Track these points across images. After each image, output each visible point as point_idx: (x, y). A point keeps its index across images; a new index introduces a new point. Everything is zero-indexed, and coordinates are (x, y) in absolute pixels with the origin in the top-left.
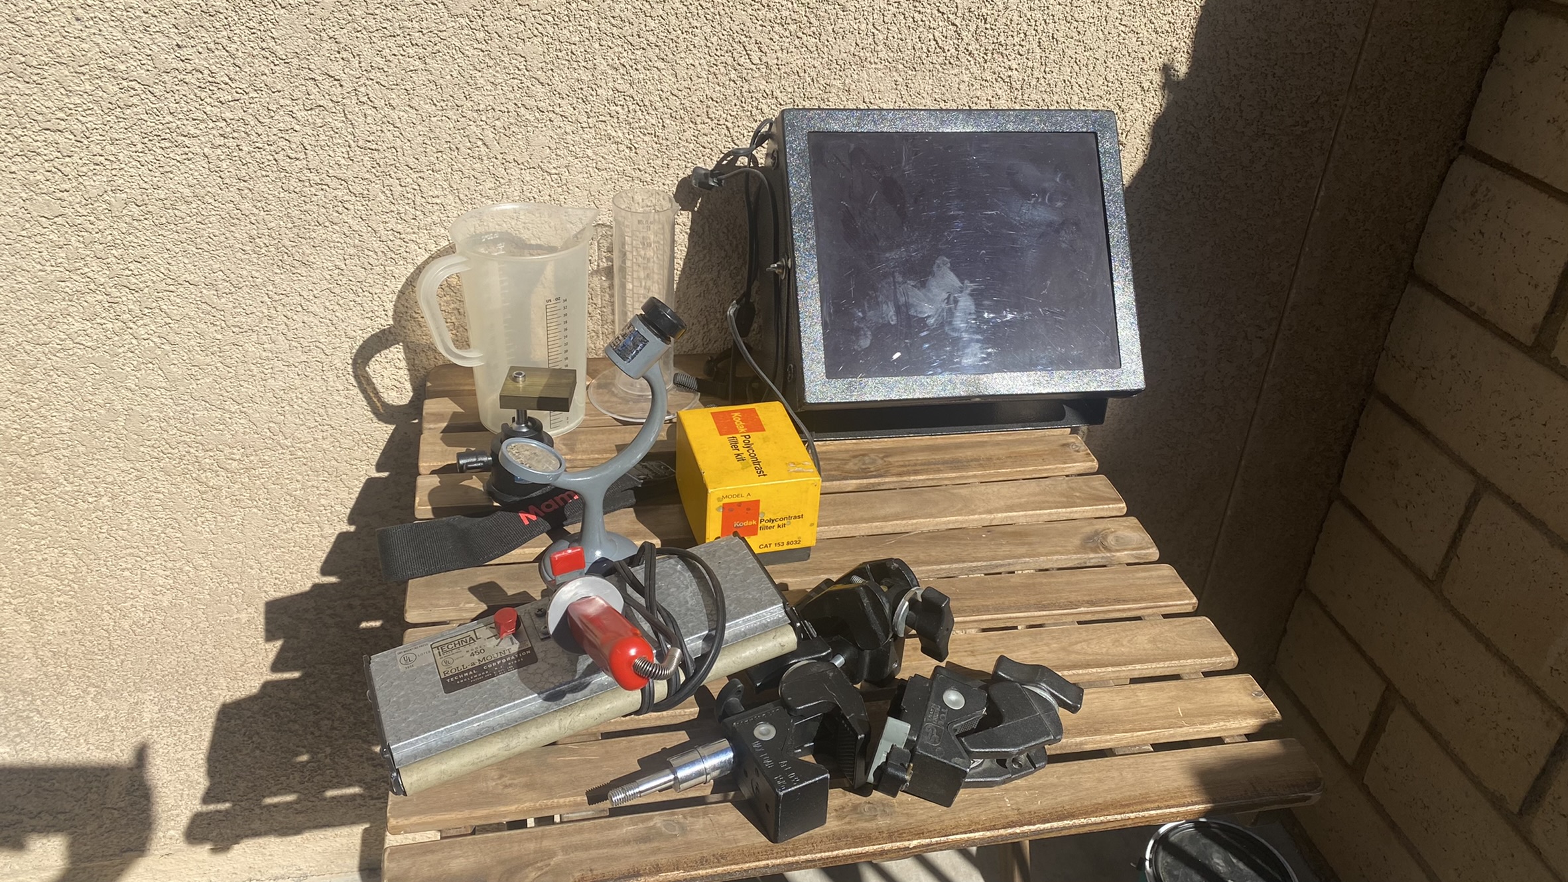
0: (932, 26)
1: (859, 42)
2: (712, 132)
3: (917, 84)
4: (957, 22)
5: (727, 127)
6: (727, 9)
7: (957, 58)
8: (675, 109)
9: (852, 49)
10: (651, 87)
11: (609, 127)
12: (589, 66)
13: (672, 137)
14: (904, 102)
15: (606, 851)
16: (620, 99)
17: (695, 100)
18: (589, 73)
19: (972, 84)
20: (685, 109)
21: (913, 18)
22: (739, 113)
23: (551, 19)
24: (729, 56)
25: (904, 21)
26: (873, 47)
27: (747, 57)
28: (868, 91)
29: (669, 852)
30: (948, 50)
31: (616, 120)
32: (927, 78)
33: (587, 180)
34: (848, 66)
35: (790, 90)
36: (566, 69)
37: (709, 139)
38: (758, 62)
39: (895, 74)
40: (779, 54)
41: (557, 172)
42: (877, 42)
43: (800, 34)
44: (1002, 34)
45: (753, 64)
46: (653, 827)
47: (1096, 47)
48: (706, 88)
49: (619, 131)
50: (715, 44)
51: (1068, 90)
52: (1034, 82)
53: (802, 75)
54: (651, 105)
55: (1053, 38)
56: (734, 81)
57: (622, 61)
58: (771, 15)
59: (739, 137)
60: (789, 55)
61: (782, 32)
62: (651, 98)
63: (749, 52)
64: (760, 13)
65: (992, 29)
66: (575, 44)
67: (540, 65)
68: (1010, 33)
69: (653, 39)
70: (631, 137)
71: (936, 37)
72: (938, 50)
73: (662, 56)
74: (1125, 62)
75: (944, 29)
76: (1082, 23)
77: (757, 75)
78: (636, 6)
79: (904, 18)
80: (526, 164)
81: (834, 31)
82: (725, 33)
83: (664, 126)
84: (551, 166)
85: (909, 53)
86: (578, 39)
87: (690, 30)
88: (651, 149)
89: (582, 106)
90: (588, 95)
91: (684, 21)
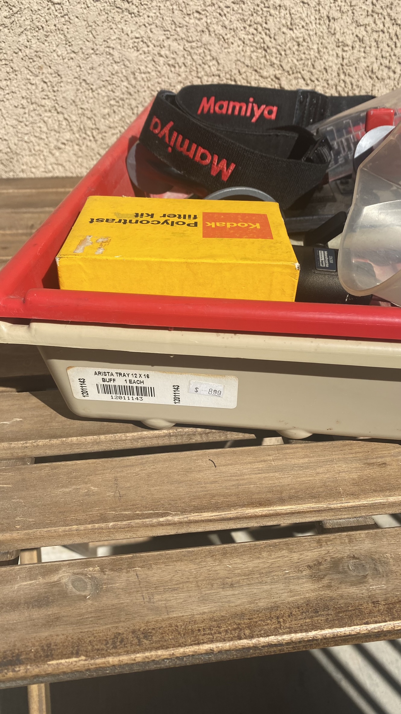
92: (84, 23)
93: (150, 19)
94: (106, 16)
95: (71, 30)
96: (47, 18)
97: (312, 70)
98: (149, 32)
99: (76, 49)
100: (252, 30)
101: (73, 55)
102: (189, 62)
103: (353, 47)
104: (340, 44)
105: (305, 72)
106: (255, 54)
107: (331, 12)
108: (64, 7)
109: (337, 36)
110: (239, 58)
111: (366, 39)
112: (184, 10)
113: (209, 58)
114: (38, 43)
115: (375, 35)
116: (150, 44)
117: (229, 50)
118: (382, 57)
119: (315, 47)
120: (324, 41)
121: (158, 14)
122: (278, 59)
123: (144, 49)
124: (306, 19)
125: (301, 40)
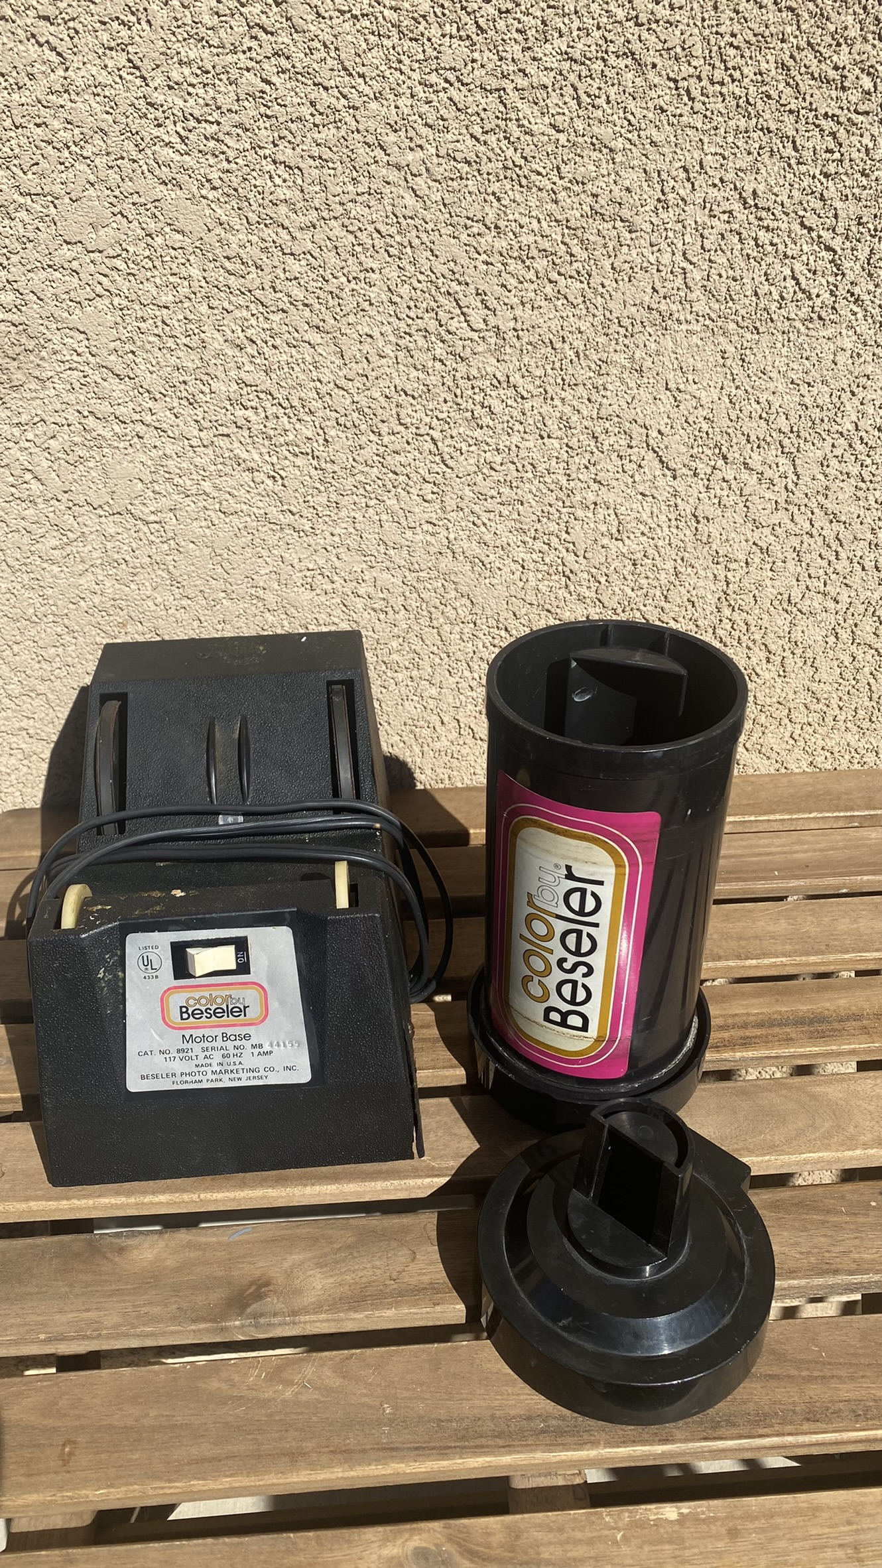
0: (789, 253)
1: (658, 285)
2: (408, 448)
3: (759, 357)
4: (836, 244)
5: (432, 439)
6: (424, 236)
7: (833, 308)
8: (343, 411)
9: (647, 299)
10: (302, 376)
11: (236, 444)
12: (194, 345)
13: (341, 457)
14: (737, 387)
16: (251, 397)
17: (377, 395)
18: (194, 355)
19: (859, 355)
20: (359, 411)
21: (756, 239)
22: (452, 414)
23: (123, 266)
24: (431, 318)
25: (739, 246)
26: (683, 294)
27: (462, 319)
28: (674, 370)
30: (818, 296)
31: (246, 434)
32: (779, 345)
33: (207, 531)
34: (638, 328)
35: (538, 372)
36: (156, 349)
37: (403, 460)
38: (482, 326)
39: (721, 339)
40: (518, 312)
41: (157, 519)
42: (690, 284)
43: (554, 276)
45: (473, 330)
48: (395, 375)
49: (253, 451)
50: (406, 297)
53: (558, 345)
54: (303, 406)
56: (441, 361)
57: (249, 332)
58: (501, 244)
59: (454, 454)
60: (535, 311)
61: (523, 272)
62: (303, 395)
63: (465, 310)
64: (483, 241)
66: (167, 307)
67: (112, 345)
69: (298, 293)
70: (274, 460)
71: (797, 272)
72: (800, 295)
73: (316, 321)
75: (812, 258)
77: (480, 349)
78: (265, 236)
79: (740, 240)
80: (106, 508)
81: (613, 268)
82: (421, 277)
83: (326, 441)
84: (146, 510)
85: (747, 302)
86: (171, 298)
87: (362, 276)
88: (307, 478)
89: (189, 410)
90: (196, 392)
91: (351, 260)
92: (206, 551)
93: (337, 539)
95: (181, 564)
96: (134, 545)
97: (663, 604)
98: (335, 559)
99: (190, 592)
100: (538, 545)
101: (185, 602)
102: (413, 603)
103: (747, 563)
104: (721, 559)
106: (546, 583)
107: (700, 507)
108: (166, 527)
109: (714, 547)
110: (513, 593)
111: (776, 548)
112: (402, 521)
113: (453, 594)
114: (117, 586)
115: (795, 542)
116: (336, 578)
117: (494, 581)
118: (810, 576)
119: (669, 565)
120: (687, 555)
121: (352, 530)
122: (594, 589)
123: (324, 586)
124: (650, 521)
125: (639, 555)
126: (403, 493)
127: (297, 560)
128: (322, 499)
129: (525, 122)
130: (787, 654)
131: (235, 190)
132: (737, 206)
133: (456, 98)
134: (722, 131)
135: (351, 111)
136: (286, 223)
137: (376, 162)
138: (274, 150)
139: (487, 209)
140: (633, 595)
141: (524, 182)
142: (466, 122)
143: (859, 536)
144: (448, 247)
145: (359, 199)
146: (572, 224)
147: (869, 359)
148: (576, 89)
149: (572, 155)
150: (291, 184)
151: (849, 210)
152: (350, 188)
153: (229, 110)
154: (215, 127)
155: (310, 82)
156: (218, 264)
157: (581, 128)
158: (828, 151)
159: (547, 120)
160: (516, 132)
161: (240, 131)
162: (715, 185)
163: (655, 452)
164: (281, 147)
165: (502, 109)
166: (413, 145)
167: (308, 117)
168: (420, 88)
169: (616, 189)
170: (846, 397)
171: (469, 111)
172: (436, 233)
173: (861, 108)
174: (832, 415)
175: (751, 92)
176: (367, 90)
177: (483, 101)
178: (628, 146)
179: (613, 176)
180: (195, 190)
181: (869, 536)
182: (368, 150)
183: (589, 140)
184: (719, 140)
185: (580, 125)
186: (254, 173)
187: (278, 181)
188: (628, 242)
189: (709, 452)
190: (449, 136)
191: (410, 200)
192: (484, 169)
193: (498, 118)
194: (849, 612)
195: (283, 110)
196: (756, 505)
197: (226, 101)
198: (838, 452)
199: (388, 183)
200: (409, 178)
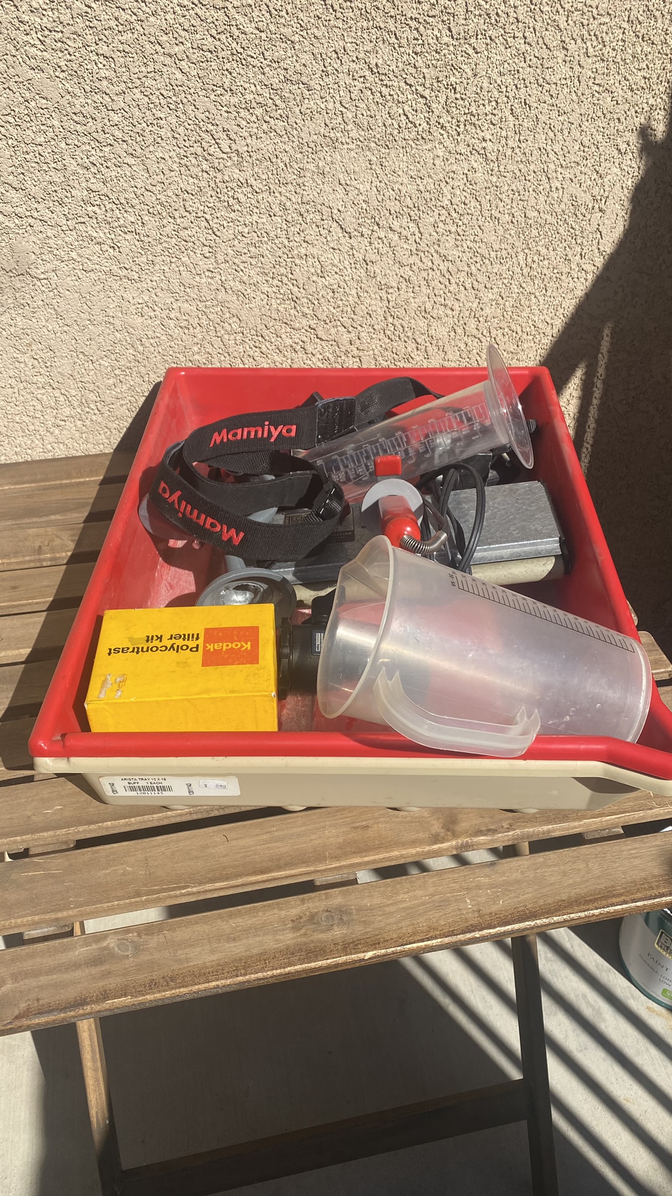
0: (400, 100)
1: (328, 122)
2: (192, 226)
3: (391, 163)
4: (427, 93)
5: (206, 219)
6: (189, 96)
7: (429, 132)
8: (151, 205)
9: (322, 130)
10: (125, 185)
11: (89, 228)
12: (59, 168)
13: (153, 233)
14: (380, 182)
15: (55, 976)
16: (96, 198)
17: (170, 194)
18: (60, 174)
19: (447, 159)
20: (161, 204)
21: (381, 93)
22: (216, 204)
23: (12, 120)
24: (198, 147)
25: (372, 97)
26: (343, 127)
27: (216, 146)
28: (343, 173)
29: (119, 975)
30: (420, 125)
31: (95, 221)
32: (401, 155)
33: (76, 282)
34: (319, 148)
35: (264, 177)
36: (37, 171)
37: (190, 233)
38: (229, 150)
39: (368, 153)
40: (249, 141)
41: (46, 277)
42: (346, 121)
43: (267, 118)
44: (473, 104)
45: (223, 153)
46: (106, 948)
47: (569, 110)
48: (180, 181)
49: (100, 232)
50: (182, 134)
51: (544, 158)
52: (509, 152)
53: (274, 160)
54: (128, 203)
55: (525, 104)
56: (206, 172)
57: (92, 159)
58: (234, 100)
59: (219, 228)
60: (259, 141)
61: (249, 117)
62: (127, 196)
63: (217, 141)
64: (224, 98)
65: (462, 99)
66: (41, 145)
67: (10, 169)
68: (481, 102)
69: (119, 134)
70: (113, 237)
71: (406, 111)
72: (410, 125)
73: (131, 151)
74: (601, 125)
75: (414, 103)
76: (554, 86)
77: (229, 164)
78: (95, 99)
79: (372, 93)
80: (14, 271)
81: (301, 113)
82: (190, 122)
83: (143, 223)
84: (39, 272)
85: (380, 130)
86: (43, 139)
87: (155, 122)
88: (133, 246)
89: (59, 208)
90: (63, 197)
91: (148, 113)
92: (76, 295)
93: (154, 283)
94: (102, 285)
95: (62, 304)
96: (32, 294)
97: (353, 316)
98: (154, 296)
99: (69, 322)
100: (275, 282)
101: (66, 328)
102: (204, 322)
103: (398, 289)
104: (383, 287)
105: (345, 319)
106: (283, 306)
107: (367, 255)
108: (51, 282)
109: (378, 279)
110: (264, 313)
111: (414, 278)
112: (193, 270)
113: (228, 315)
114: (24, 320)
115: (424, 274)
116: (156, 308)
117: (251, 306)
118: (435, 295)
119: (354, 292)
120: (363, 285)
121: (163, 278)
122: (311, 308)
123: (150, 314)
124: (339, 265)
125: (336, 286)
126: (192, 253)
127: (131, 298)
128: (144, 259)
129: (241, 27)
130: (428, 344)
131: (76, 72)
132: (368, 73)
133: (200, 14)
134: (354, 29)
135: (139, 22)
136: (108, 91)
137: (157, 53)
138: (96, 47)
139: (224, 79)
140: (335, 311)
141: (244, 62)
142: (207, 28)
143: (461, 269)
144: (204, 103)
145: (149, 75)
146: (274, 86)
147: (453, 161)
148: (268, 7)
149: (270, 46)
150: (108, 67)
151: (430, 73)
152: (143, 69)
153: (68, 24)
154: (60, 34)
155: (114, 6)
156: (69, 118)
157: (273, 29)
158: (415, 39)
159: (253, 25)
160: (236, 33)
161: (75, 36)
162: (354, 61)
163: (337, 222)
164: (101, 45)
165: (227, 19)
166: (177, 42)
167: (115, 27)
168: (178, 8)
169: (297, 65)
170: (443, 185)
171: (208, 21)
172: (196, 95)
173: (431, 13)
174: (436, 196)
175: (367, 6)
176: (148, 10)
177: (215, 15)
178: (302, 39)
179: (295, 57)
180: (51, 72)
181: (466, 269)
182: (151, 45)
183: (279, 37)
184: (353, 34)
185: (272, 27)
186: (86, 61)
187: (100, 66)
188: (308, 97)
189: (369, 222)
190: (198, 36)
191: (179, 75)
192: (220, 56)
193: (225, 24)
194: (460, 317)
195: (99, 23)
196: (400, 253)
197: (66, 19)
198: (443, 218)
199: (165, 65)
200: (177, 62)
